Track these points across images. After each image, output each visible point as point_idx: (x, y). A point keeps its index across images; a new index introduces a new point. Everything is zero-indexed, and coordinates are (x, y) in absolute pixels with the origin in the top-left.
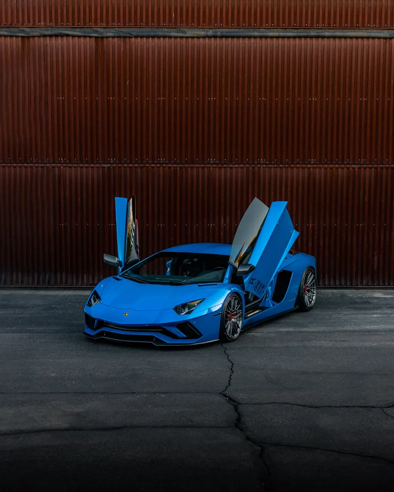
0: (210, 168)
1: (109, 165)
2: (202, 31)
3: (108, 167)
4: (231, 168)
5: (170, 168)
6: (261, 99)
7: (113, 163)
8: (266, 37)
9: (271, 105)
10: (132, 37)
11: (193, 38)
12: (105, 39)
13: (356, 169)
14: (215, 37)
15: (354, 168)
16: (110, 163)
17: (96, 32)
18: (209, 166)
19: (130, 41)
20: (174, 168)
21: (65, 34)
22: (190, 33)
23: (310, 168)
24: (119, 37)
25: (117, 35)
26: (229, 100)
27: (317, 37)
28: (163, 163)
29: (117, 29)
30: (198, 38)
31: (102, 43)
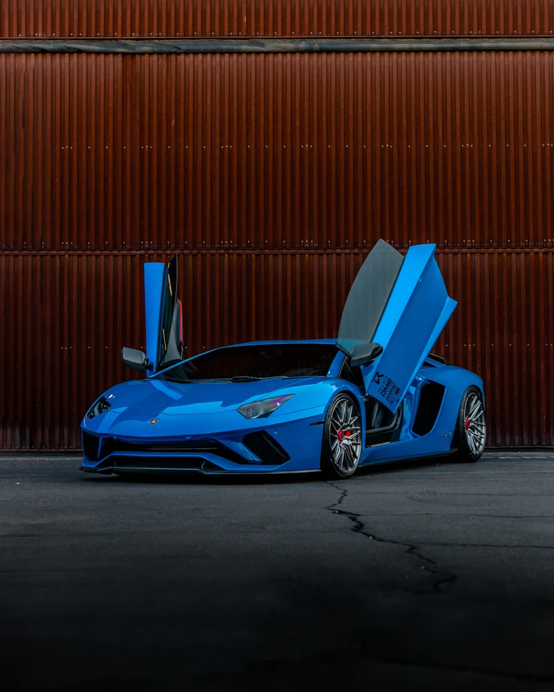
0: (304, 254)
1: (142, 252)
2: (290, 43)
3: (140, 255)
4: (339, 254)
5: (239, 255)
6: (385, 146)
7: (149, 249)
8: (391, 51)
9: (400, 154)
10: (179, 54)
11: (275, 53)
12: (138, 57)
13: (541, 254)
14: (311, 52)
15: (537, 254)
16: (144, 249)
17: (125, 45)
18: (303, 251)
19: (176, 58)
20: (247, 255)
21: (75, 48)
22: (270, 46)
23: (466, 254)
24: (160, 53)
25: (156, 50)
26: (334, 148)
27: (471, 50)
28: (229, 248)
29: (157, 41)
30: (284, 53)
31: (133, 63)
